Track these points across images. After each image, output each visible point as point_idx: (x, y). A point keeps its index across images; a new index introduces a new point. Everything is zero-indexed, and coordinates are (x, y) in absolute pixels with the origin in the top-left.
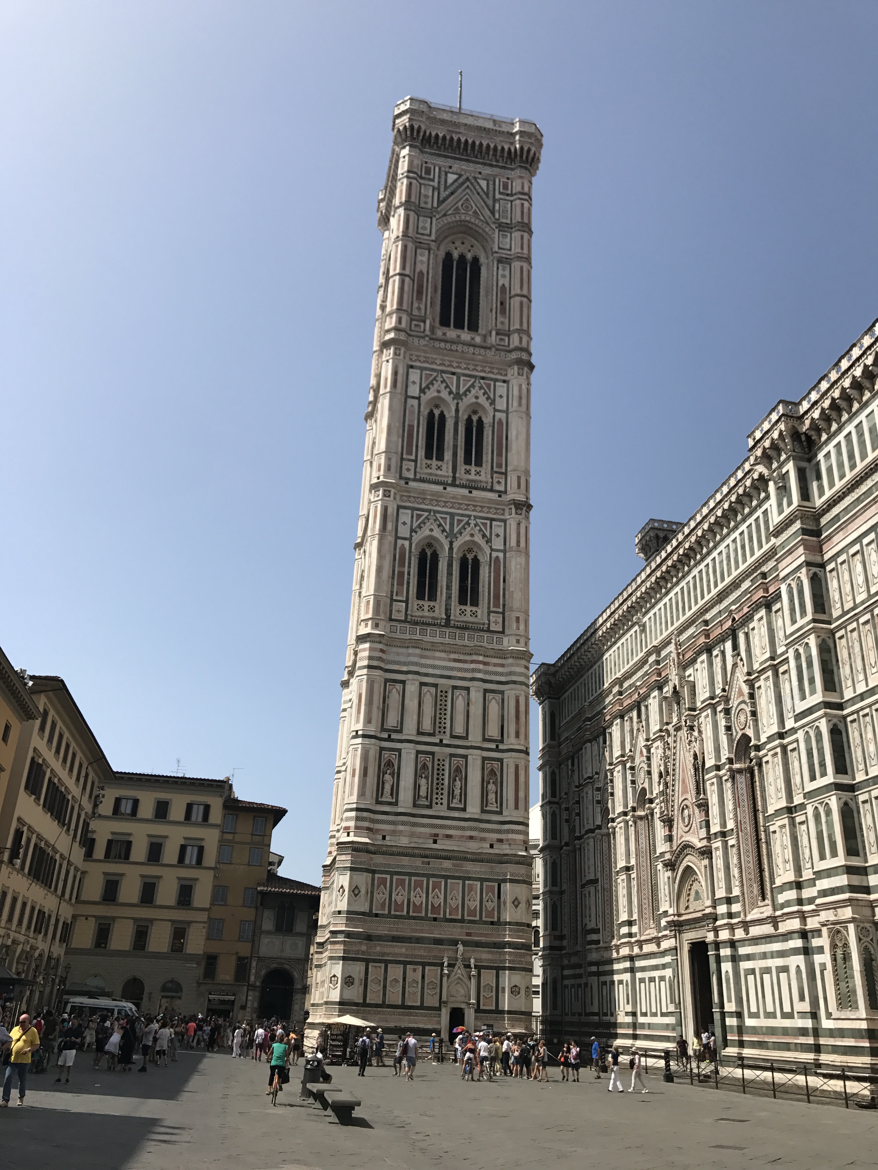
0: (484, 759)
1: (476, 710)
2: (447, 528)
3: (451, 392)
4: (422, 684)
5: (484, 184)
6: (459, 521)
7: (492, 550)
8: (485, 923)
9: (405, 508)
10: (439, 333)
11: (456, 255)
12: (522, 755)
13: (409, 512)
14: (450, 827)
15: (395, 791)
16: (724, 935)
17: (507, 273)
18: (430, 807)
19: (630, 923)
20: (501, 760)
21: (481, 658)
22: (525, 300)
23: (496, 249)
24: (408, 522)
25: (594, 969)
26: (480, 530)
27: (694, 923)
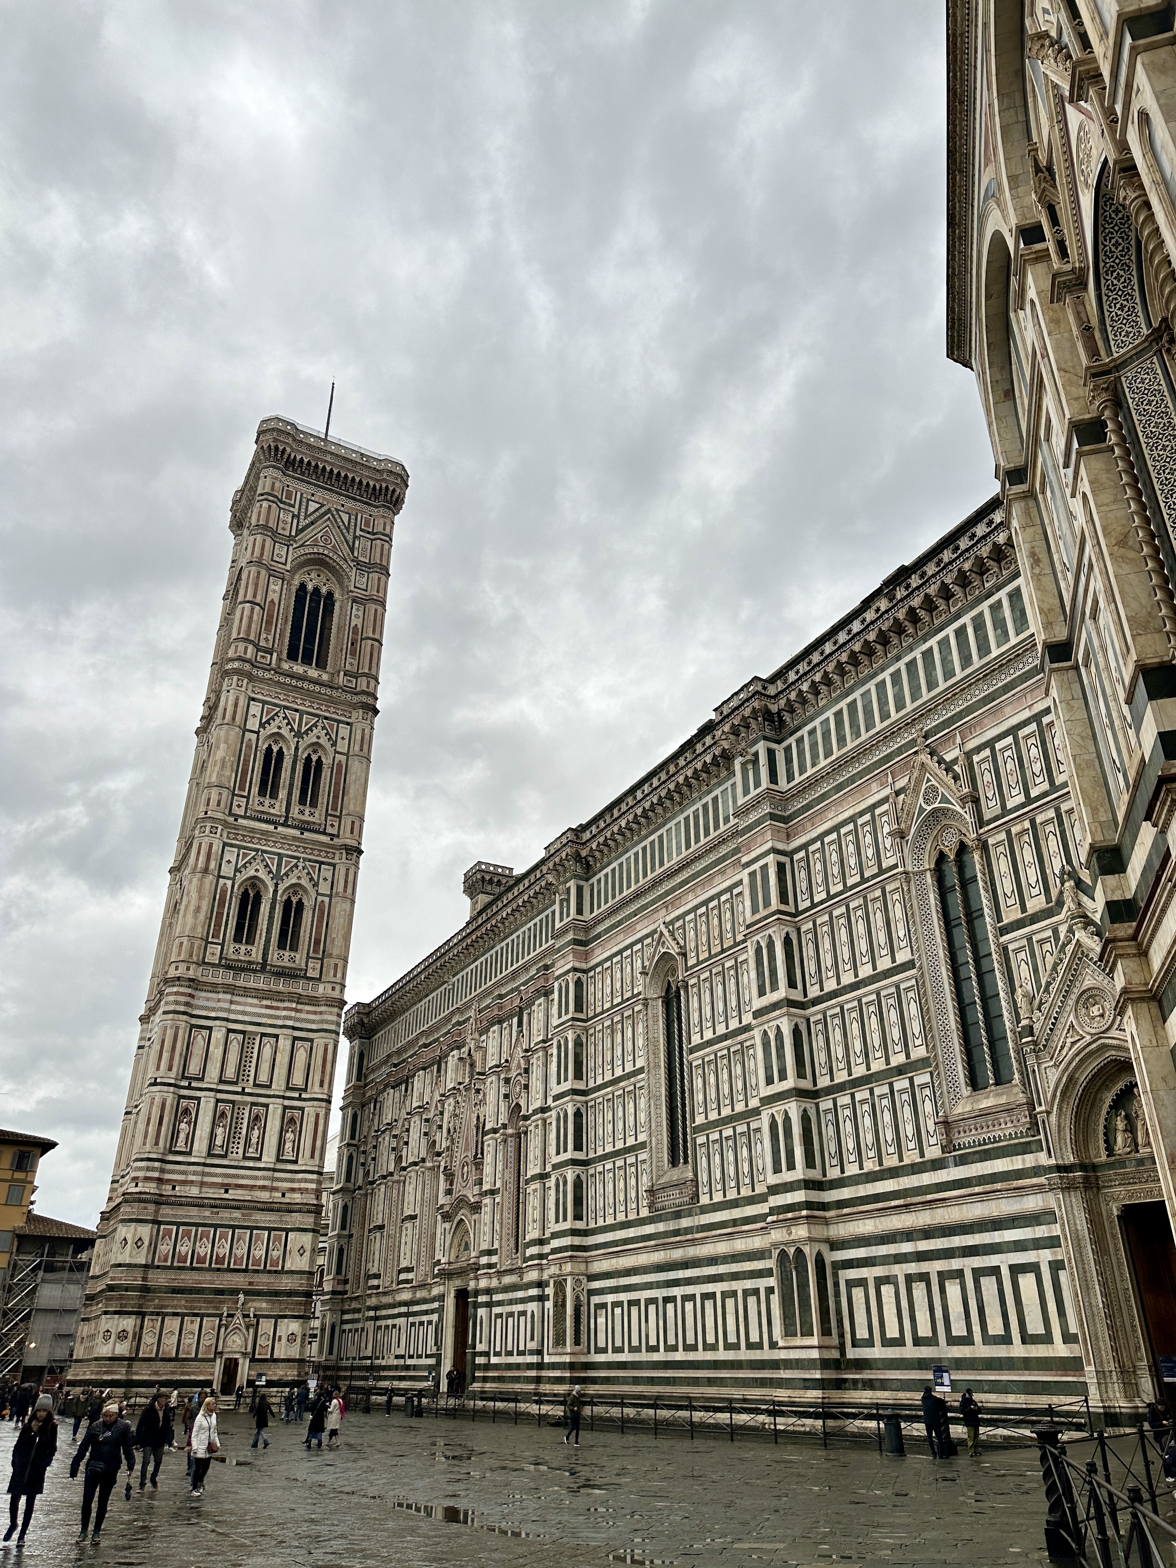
0: (285, 1108)
1: (282, 1059)
2: (274, 869)
3: (292, 730)
4: (230, 1031)
5: (345, 518)
6: (287, 863)
7: (318, 894)
8: (270, 1272)
9: (232, 845)
10: (286, 666)
11: (310, 587)
12: (324, 1104)
13: (236, 850)
14: (243, 1177)
15: (190, 1139)
16: (483, 1283)
17: (361, 613)
18: (225, 1156)
19: (409, 1270)
20: (302, 1109)
21: (294, 1005)
22: (376, 644)
23: (352, 588)
24: (234, 861)
25: (372, 1313)
26: (308, 873)
27: (461, 1273)
